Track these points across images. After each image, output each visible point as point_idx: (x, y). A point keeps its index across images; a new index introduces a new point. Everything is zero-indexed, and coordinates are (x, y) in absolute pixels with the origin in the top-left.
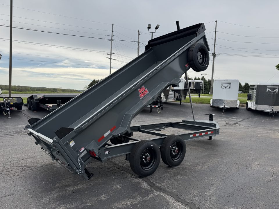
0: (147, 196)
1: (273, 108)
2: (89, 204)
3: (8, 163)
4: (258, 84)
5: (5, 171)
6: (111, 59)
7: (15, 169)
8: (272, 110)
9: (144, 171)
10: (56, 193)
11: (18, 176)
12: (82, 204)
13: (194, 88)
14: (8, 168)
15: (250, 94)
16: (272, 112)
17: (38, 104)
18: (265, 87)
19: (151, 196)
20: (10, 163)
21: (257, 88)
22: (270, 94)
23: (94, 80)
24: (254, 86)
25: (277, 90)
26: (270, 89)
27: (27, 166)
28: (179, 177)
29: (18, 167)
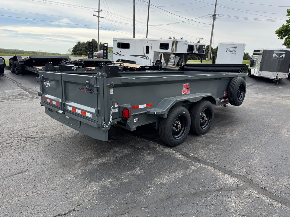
0: (188, 168)
1: (277, 74)
2: (126, 180)
3: (6, 134)
4: (265, 49)
5: (4, 143)
6: (99, 17)
7: (17, 140)
8: (277, 77)
9: (175, 140)
10: (80, 168)
11: (23, 148)
12: (117, 180)
13: (197, 53)
14: (8, 139)
15: (253, 60)
16: (276, 79)
17: (23, 67)
18: (271, 52)
19: (193, 168)
20: (8, 134)
21: (263, 54)
22: (276, 60)
23: (79, 42)
24: (259, 51)
25: (284, 56)
26: (277, 54)
27: (31, 137)
28: (212, 146)
29: (20, 138)
